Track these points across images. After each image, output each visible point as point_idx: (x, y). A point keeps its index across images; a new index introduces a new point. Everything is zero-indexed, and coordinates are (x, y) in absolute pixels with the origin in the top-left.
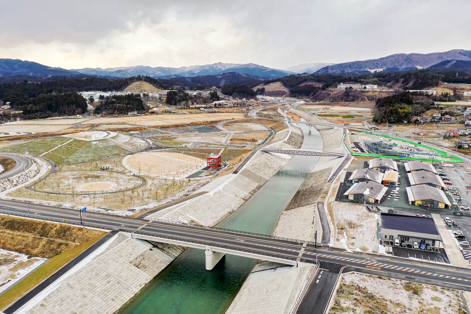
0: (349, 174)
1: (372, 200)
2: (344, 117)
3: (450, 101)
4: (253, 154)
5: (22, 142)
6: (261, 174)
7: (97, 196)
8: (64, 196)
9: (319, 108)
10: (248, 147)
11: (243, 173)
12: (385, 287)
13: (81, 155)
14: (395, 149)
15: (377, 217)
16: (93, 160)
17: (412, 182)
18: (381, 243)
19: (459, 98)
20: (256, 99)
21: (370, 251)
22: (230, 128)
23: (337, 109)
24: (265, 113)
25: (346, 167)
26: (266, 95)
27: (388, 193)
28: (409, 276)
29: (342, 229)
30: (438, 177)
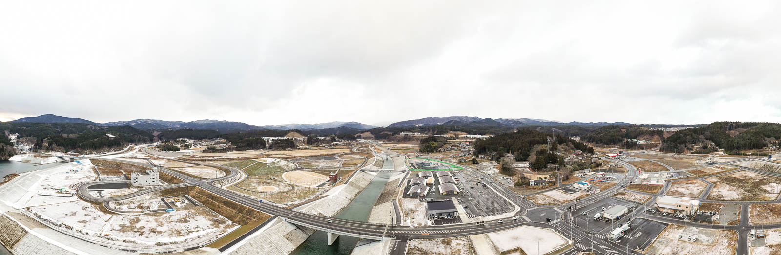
0: (409, 182)
1: (422, 195)
2: (405, 150)
3: (454, 140)
4: (355, 172)
5: (235, 162)
6: (360, 184)
7: (268, 194)
8: (251, 192)
9: (392, 145)
10: (352, 168)
11: (349, 184)
12: (432, 245)
13: (262, 171)
14: (432, 166)
15: (425, 204)
16: (267, 174)
17: (441, 183)
18: (428, 220)
19: (458, 138)
20: (357, 141)
21: (423, 225)
22: (342, 157)
23: (401, 145)
24: (362, 149)
25: (407, 177)
26: (362, 139)
27: (429, 190)
28: (443, 236)
29: (407, 214)
30: (453, 178)
